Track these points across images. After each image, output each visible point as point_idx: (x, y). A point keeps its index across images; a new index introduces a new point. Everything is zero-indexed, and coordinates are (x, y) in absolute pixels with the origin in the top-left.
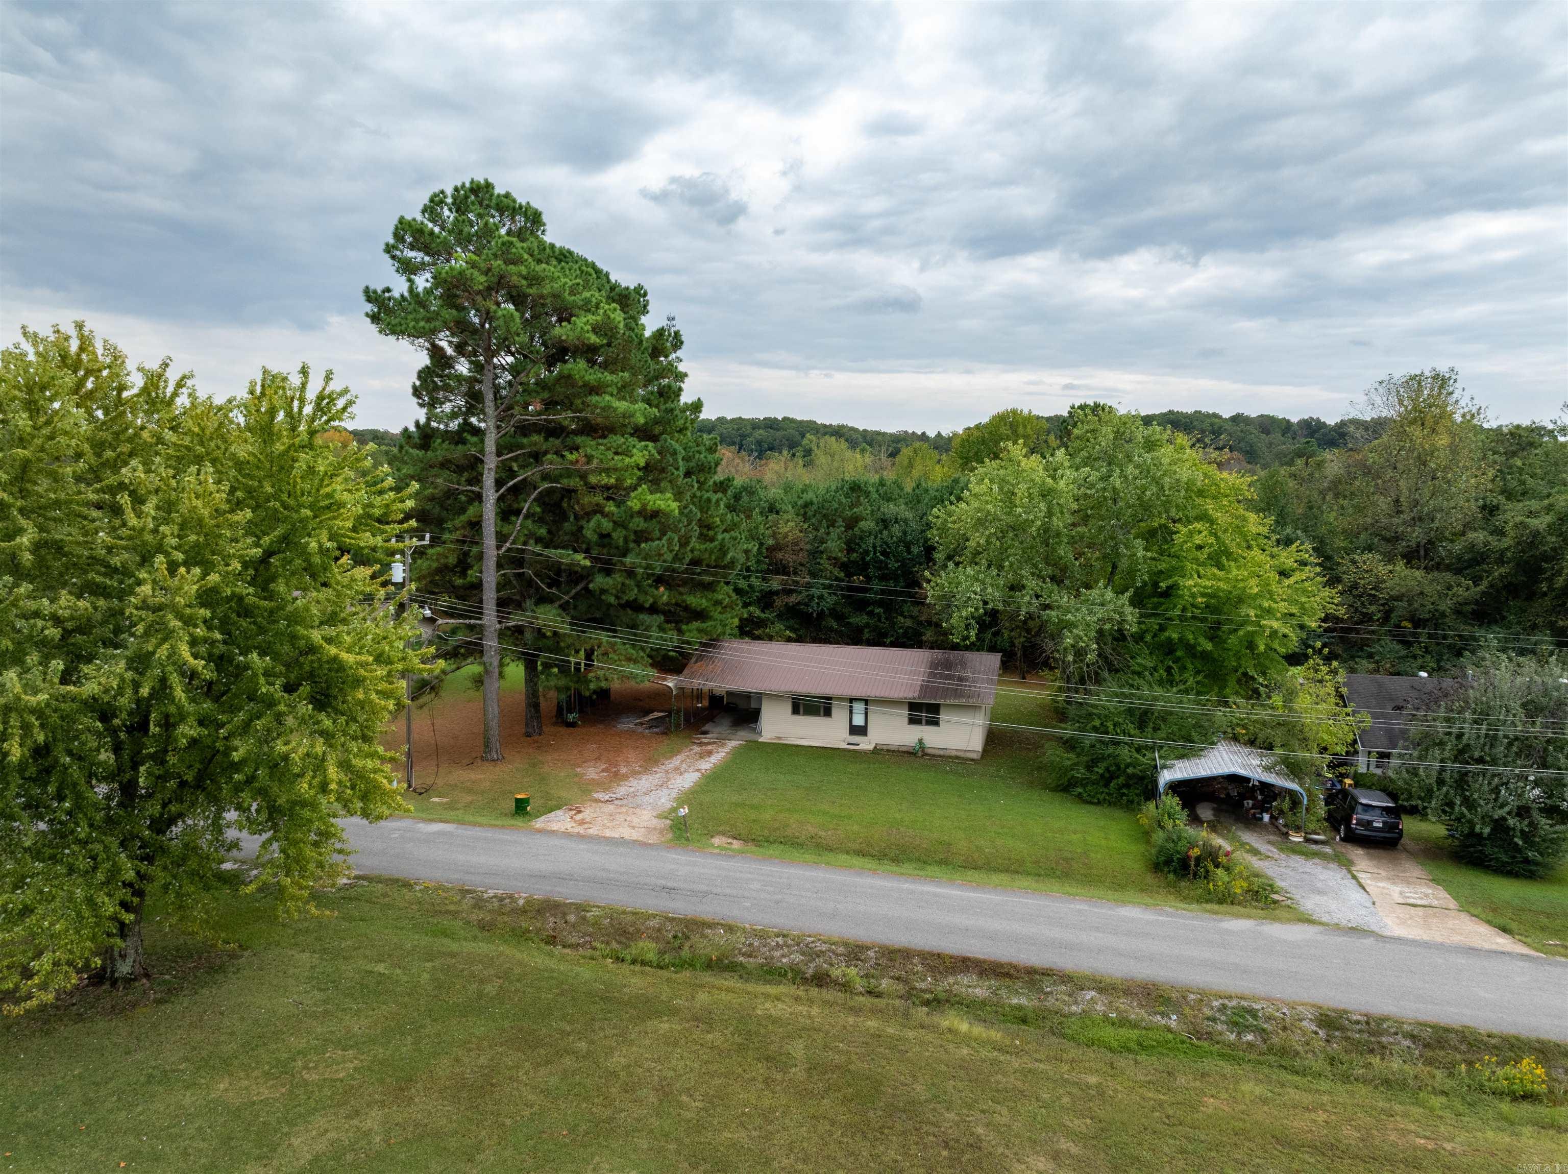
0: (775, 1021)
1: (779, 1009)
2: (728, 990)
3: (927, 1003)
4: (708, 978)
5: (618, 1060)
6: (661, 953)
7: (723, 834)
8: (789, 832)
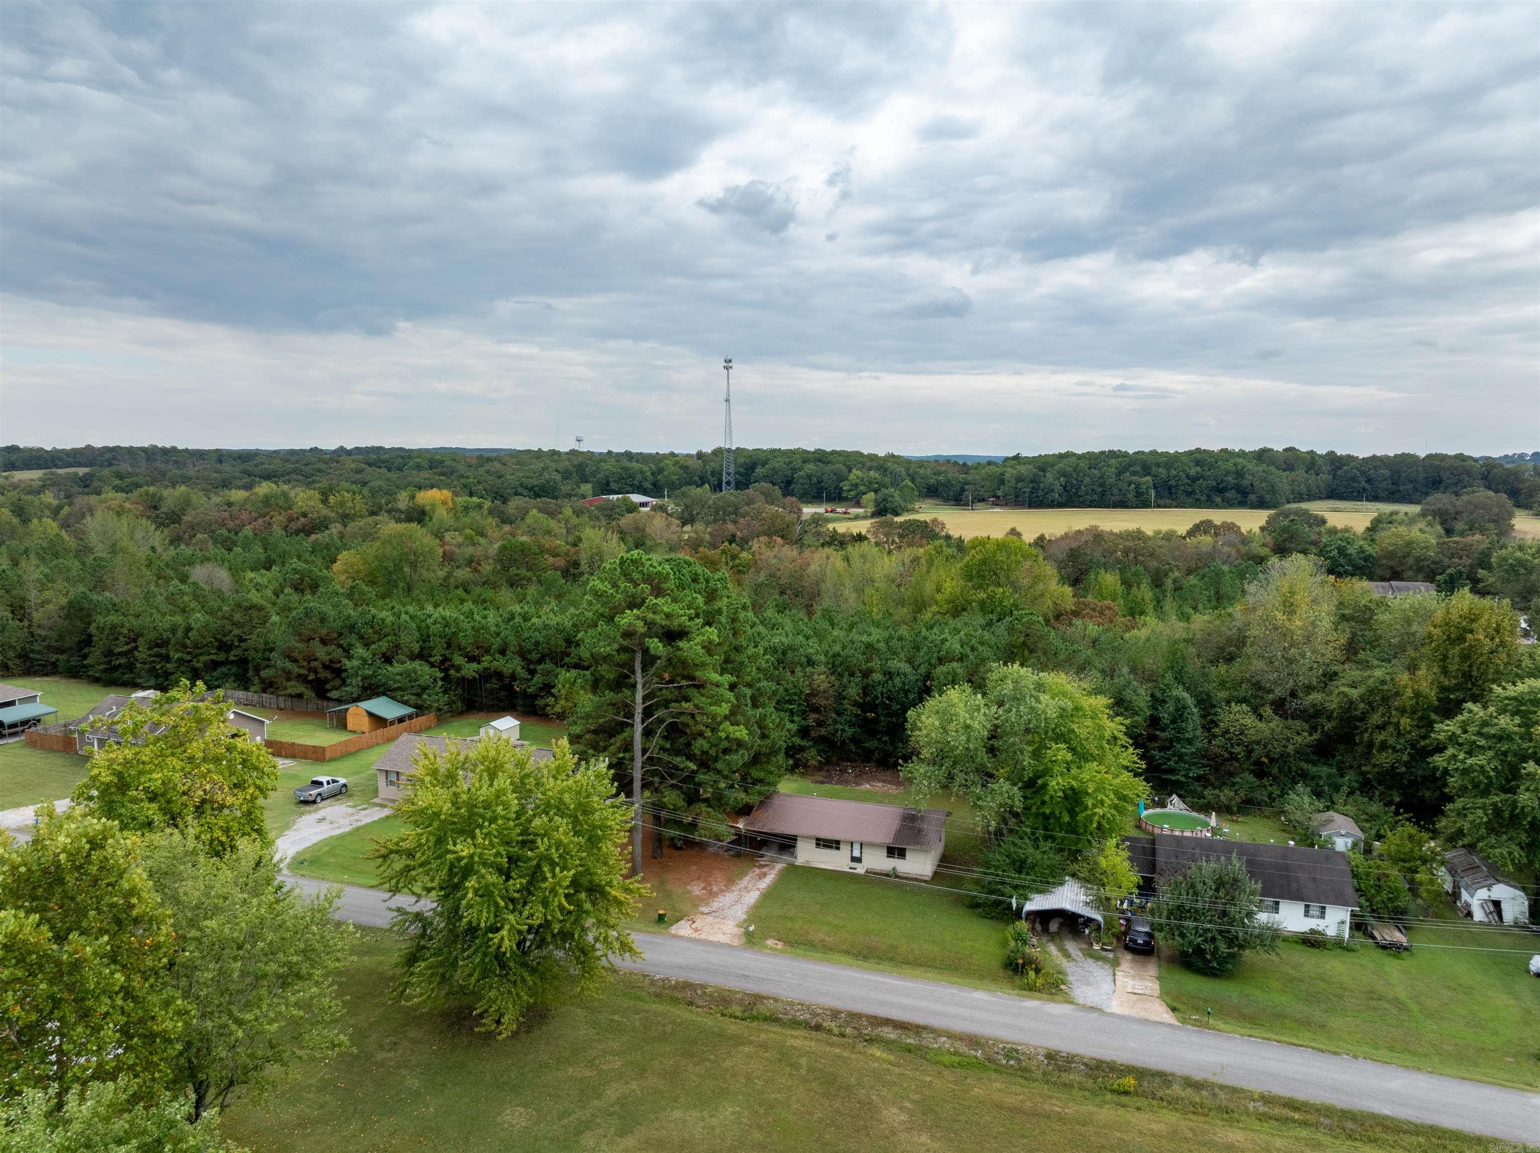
0: (795, 1048)
1: (797, 1043)
2: (775, 1033)
3: (866, 1041)
4: (766, 1026)
5: (728, 1064)
6: (744, 1012)
7: (773, 937)
8: (809, 937)
